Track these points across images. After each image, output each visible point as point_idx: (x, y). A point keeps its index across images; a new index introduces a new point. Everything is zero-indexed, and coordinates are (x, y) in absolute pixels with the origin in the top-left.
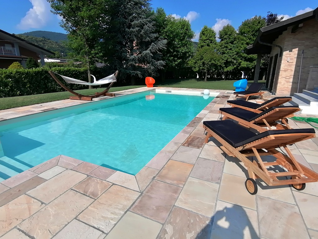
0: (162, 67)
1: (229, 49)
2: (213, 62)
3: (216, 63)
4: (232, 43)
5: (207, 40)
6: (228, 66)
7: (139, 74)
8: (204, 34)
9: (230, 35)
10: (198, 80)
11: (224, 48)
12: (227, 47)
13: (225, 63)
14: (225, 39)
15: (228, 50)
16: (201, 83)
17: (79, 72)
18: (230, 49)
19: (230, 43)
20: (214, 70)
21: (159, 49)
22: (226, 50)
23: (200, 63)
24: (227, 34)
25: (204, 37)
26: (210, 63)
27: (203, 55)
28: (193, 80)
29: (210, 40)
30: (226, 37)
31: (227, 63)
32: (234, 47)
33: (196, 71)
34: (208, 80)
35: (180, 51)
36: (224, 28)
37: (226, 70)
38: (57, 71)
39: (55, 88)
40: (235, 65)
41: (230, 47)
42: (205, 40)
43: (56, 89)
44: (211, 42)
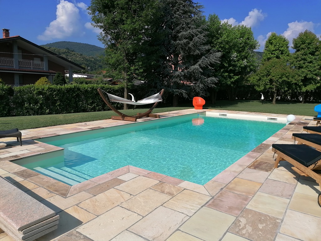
0: (213, 85)
1: (308, 62)
2: (285, 79)
3: (289, 81)
4: (313, 54)
5: (276, 50)
6: (308, 85)
7: (183, 93)
8: (272, 44)
9: (309, 44)
10: (263, 102)
11: (301, 60)
12: (304, 59)
13: (302, 81)
14: (302, 49)
15: (307, 64)
16: (268, 106)
17: (113, 89)
18: (311, 62)
19: (310, 53)
20: (286, 89)
21: (211, 63)
22: (304, 63)
23: (267, 79)
24: (305, 43)
25: (272, 48)
26: (280, 80)
27: (271, 69)
28: (255, 103)
29: (280, 50)
30: (303, 46)
31: (306, 81)
32: (315, 59)
33: (260, 91)
34: (278, 101)
35: (239, 65)
36: (301, 35)
37: (304, 89)
38: (90, 88)
39: (85, 107)
40: (318, 83)
41: (309, 60)
42: (273, 51)
43: (87, 108)
44: (282, 53)
